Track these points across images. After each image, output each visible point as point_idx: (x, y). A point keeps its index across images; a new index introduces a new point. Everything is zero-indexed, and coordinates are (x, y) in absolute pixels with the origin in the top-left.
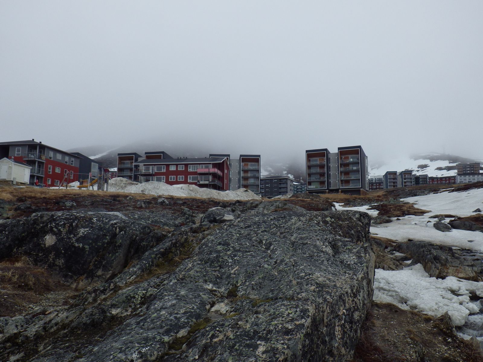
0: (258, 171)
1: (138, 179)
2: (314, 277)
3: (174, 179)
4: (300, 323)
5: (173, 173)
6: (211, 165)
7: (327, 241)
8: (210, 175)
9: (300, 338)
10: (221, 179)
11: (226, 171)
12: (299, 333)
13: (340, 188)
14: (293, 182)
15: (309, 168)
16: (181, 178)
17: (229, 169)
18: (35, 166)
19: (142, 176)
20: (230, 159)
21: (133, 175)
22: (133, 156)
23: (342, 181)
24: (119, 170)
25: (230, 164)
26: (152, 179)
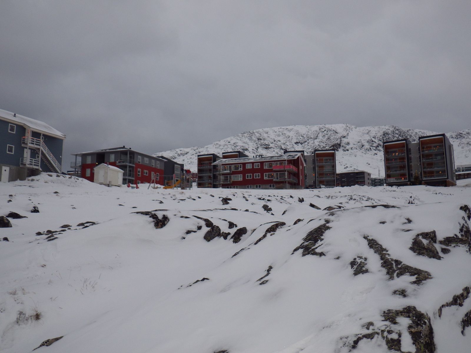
0: (334, 166)
1: (217, 178)
2: (421, 277)
3: (250, 177)
4: (416, 331)
5: (249, 171)
6: (286, 162)
7: (428, 237)
8: (286, 171)
9: (421, 349)
10: (297, 175)
11: (301, 167)
12: (418, 343)
13: (423, 179)
14: (370, 176)
15: (387, 160)
16: (257, 176)
17: (303, 165)
18: (127, 170)
19: (220, 175)
20: (305, 155)
21: (212, 174)
22: (211, 157)
23: (425, 172)
24: (199, 170)
25: (305, 161)
26: (230, 177)
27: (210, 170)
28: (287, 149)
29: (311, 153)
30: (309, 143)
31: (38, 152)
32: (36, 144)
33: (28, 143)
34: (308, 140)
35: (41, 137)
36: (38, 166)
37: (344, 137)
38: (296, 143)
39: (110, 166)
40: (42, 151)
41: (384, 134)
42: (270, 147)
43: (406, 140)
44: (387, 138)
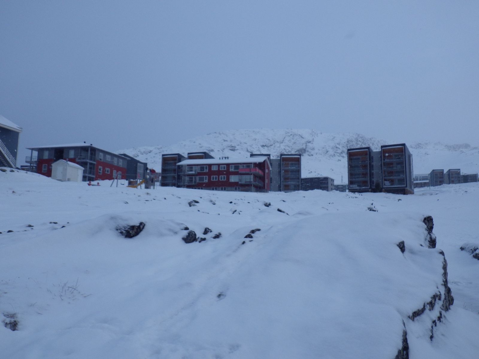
0: (299, 171)
1: (182, 179)
3: (216, 179)
5: (214, 173)
6: (252, 165)
8: (251, 174)
10: (262, 179)
11: (267, 171)
13: (384, 187)
14: (333, 181)
15: (351, 167)
16: (223, 178)
17: (269, 169)
18: (87, 168)
19: (185, 176)
20: (271, 158)
21: (176, 175)
22: (176, 157)
24: (164, 170)
25: (271, 164)
26: (195, 178)
27: (175, 170)
28: (253, 152)
29: (277, 157)
30: (275, 147)
34: (274, 144)
37: (310, 142)
38: (263, 146)
39: (69, 163)
41: (348, 142)
42: (236, 149)
43: (368, 148)
44: (351, 145)
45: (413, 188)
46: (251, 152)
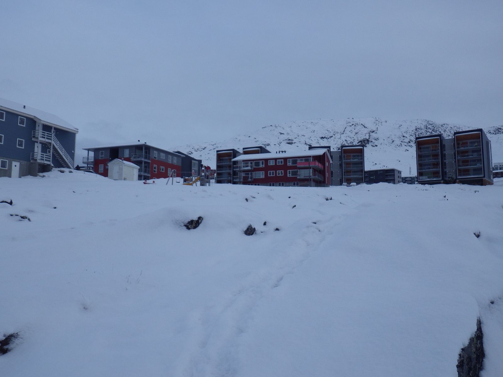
0: (362, 163)
1: (237, 175)
3: (273, 174)
5: (272, 168)
6: (311, 158)
8: (311, 168)
10: (322, 172)
11: (327, 164)
13: (458, 178)
14: (401, 173)
15: (420, 157)
16: (280, 173)
17: (330, 161)
18: (142, 167)
19: (241, 172)
20: (331, 151)
21: (232, 171)
22: (231, 152)
23: (460, 170)
24: (218, 167)
25: (332, 157)
26: (251, 174)
27: (230, 166)
28: (312, 145)
29: (338, 149)
30: (335, 138)
31: (49, 147)
32: (47, 138)
33: (39, 137)
34: (334, 135)
35: (53, 130)
36: (49, 161)
37: (373, 132)
38: (322, 138)
39: (125, 162)
40: (53, 145)
41: (416, 130)
42: (293, 142)
43: (440, 135)
44: (420, 133)
45: (492, 179)
46: (309, 145)
